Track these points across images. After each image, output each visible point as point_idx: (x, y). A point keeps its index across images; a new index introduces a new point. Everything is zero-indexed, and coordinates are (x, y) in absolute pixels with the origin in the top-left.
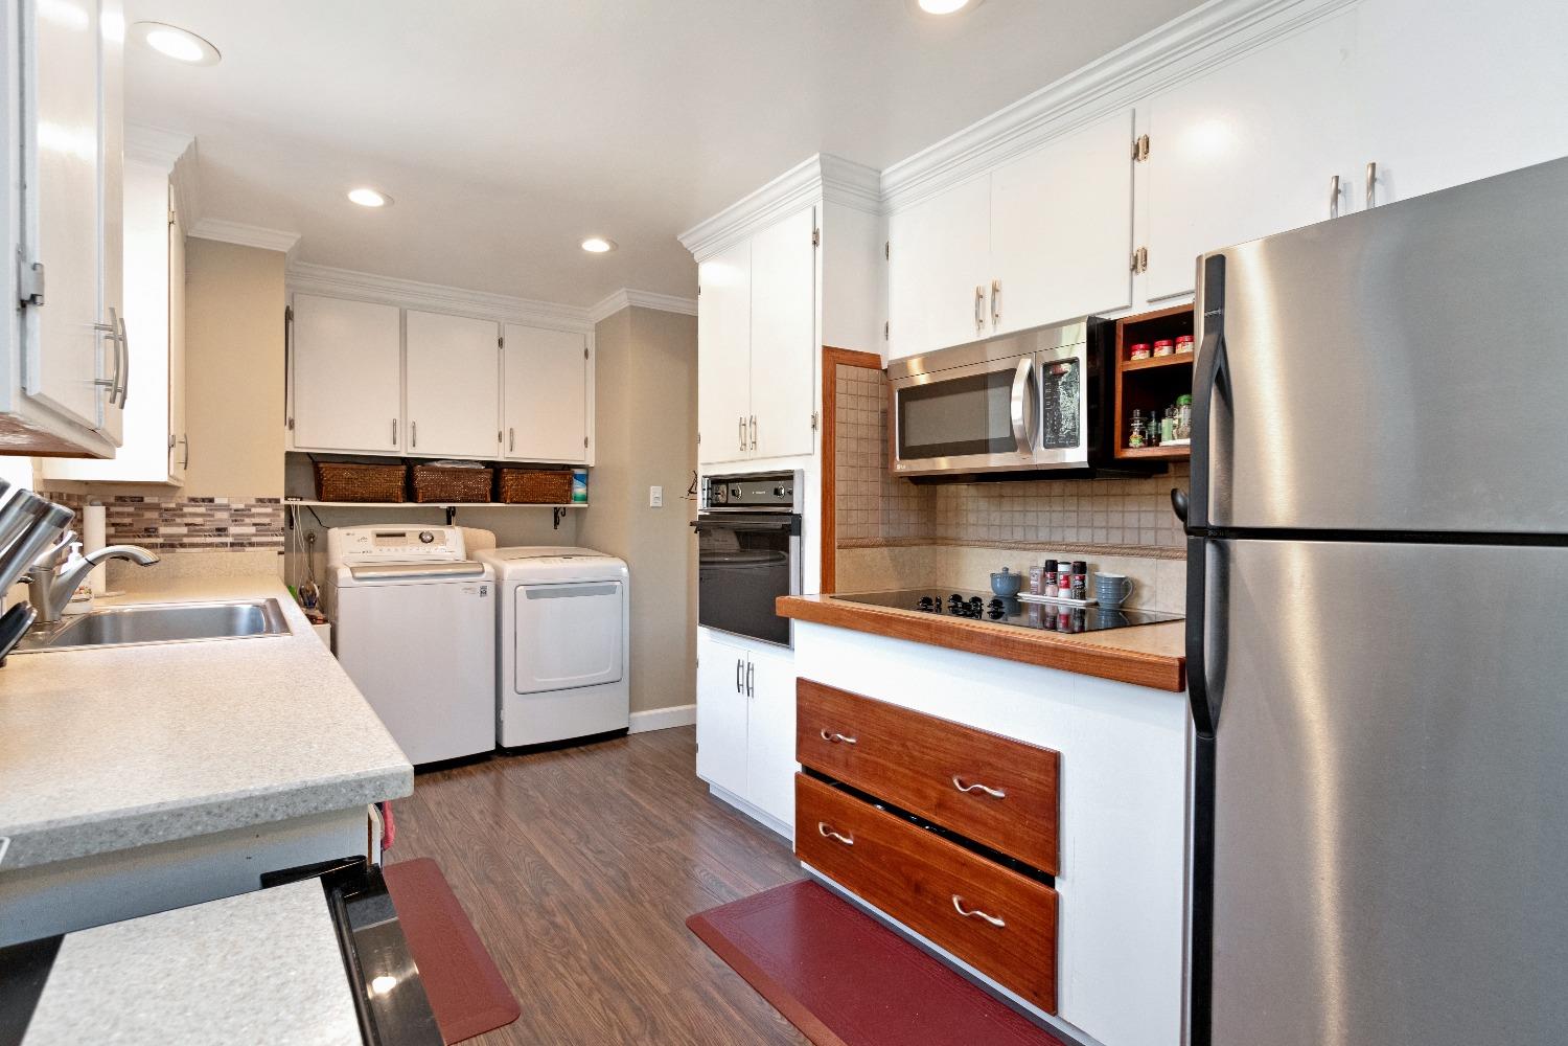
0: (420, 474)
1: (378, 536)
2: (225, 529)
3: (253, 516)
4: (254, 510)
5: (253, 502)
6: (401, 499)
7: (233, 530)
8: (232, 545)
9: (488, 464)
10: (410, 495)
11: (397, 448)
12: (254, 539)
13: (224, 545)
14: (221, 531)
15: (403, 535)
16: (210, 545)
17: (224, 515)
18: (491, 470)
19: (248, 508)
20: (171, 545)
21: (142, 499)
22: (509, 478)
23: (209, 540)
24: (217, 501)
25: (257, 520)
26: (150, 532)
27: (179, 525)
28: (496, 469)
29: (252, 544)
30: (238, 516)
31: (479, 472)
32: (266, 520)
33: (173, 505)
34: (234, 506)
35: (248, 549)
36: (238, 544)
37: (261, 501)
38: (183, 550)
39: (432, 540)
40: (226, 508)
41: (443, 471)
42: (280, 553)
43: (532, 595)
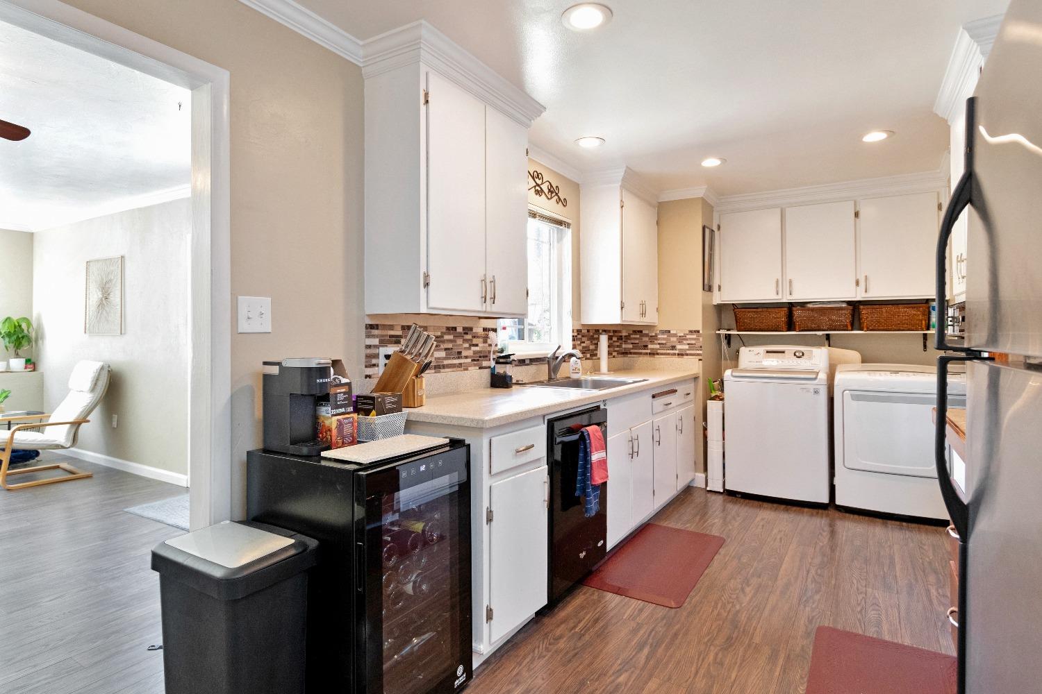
0: (797, 313)
1: (768, 352)
2: (675, 347)
3: (687, 340)
4: (688, 337)
5: (688, 332)
6: (785, 329)
7: (679, 347)
8: (678, 354)
9: (849, 303)
10: (790, 326)
11: (780, 296)
12: (688, 352)
13: (674, 354)
14: (673, 348)
15: (783, 352)
16: (668, 354)
17: (674, 339)
18: (851, 308)
19: (685, 335)
20: (652, 354)
21: (641, 332)
22: (864, 311)
23: (668, 352)
24: (672, 332)
25: (689, 342)
26: (646, 347)
27: (656, 344)
28: (855, 306)
29: (687, 355)
30: (681, 339)
31: (841, 309)
32: (693, 342)
33: (654, 334)
34: (679, 335)
35: (685, 357)
36: (680, 355)
37: (691, 331)
38: (658, 356)
39: (803, 355)
40: (675, 335)
41: (813, 310)
42: (700, 360)
43: (856, 398)
